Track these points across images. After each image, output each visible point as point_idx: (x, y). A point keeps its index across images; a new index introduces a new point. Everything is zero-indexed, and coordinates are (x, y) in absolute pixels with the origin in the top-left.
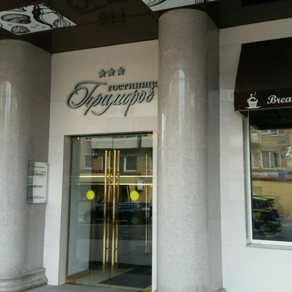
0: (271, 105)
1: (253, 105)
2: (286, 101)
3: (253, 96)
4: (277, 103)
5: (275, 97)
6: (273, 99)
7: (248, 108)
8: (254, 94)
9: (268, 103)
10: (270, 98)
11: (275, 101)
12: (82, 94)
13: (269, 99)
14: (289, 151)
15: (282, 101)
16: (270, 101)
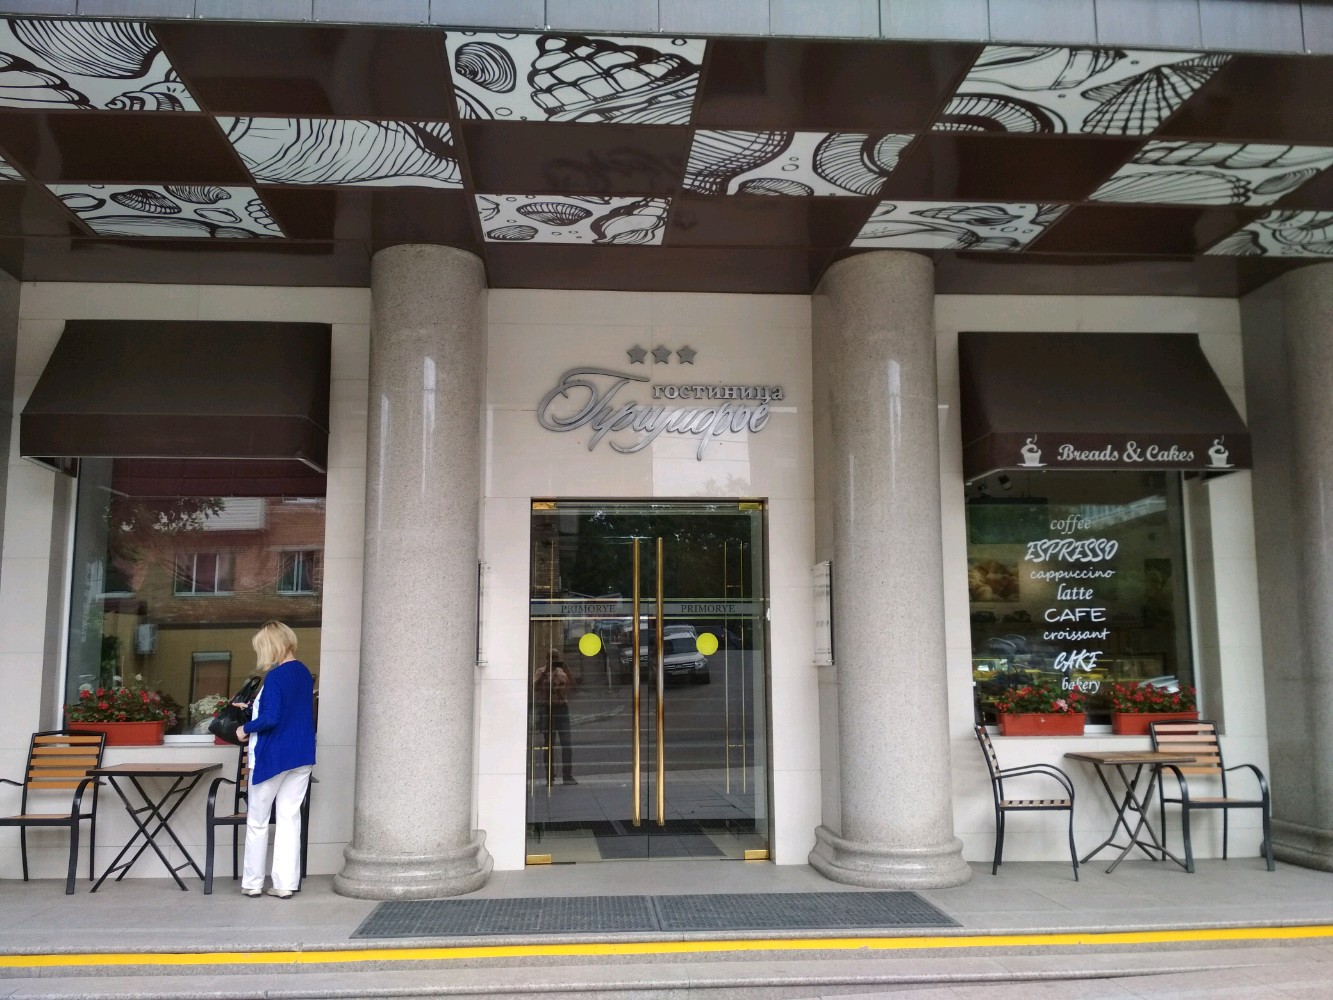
0: (1066, 463)
1: (1032, 460)
2: (1091, 458)
3: (1031, 442)
4: (1074, 459)
5: (1072, 448)
6: (1068, 452)
7: (1024, 465)
8: (1033, 439)
9: (1059, 458)
10: (1063, 449)
11: (1071, 457)
12: (578, 397)
13: (1061, 451)
14: (1030, 551)
15: (1083, 457)
16: (1062, 455)
